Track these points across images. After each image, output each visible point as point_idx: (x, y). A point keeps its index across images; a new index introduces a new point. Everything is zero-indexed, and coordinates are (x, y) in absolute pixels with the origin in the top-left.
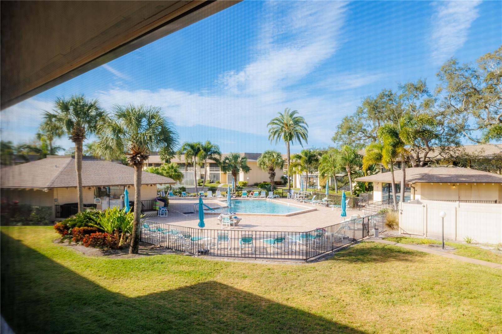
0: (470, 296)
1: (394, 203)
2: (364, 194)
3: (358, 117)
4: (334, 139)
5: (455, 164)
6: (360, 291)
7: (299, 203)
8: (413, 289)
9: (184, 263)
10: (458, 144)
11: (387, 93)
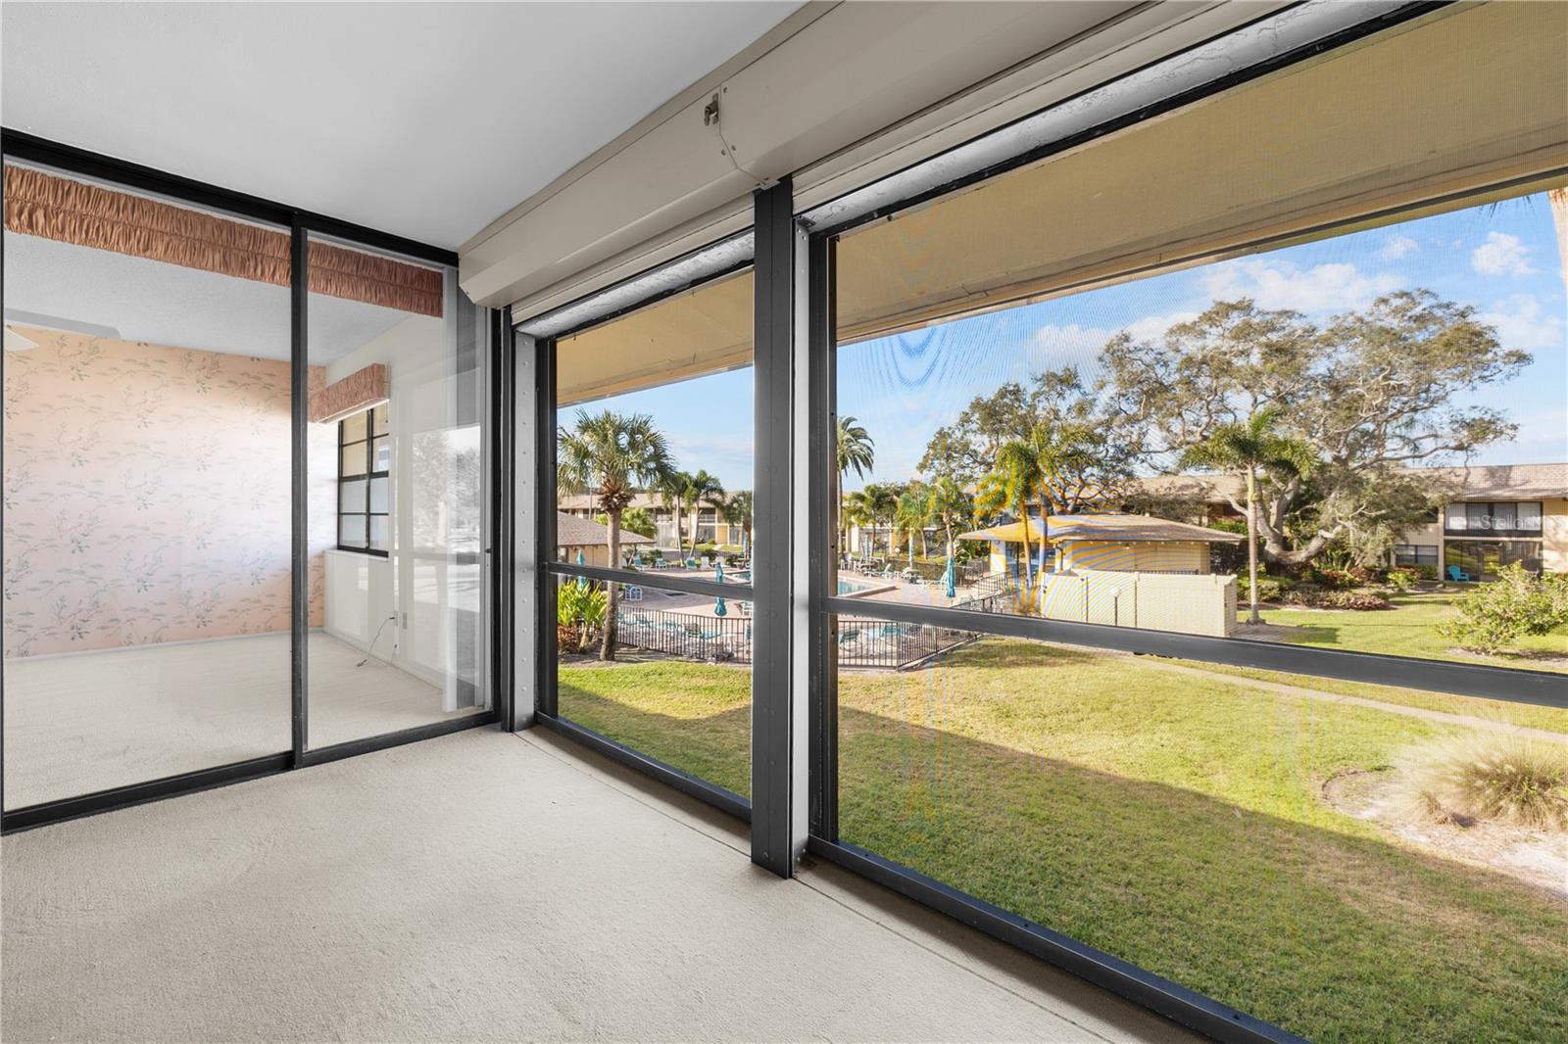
0: (1169, 718)
1: (1028, 577)
2: (974, 562)
3: (962, 429)
4: (922, 467)
5: (1126, 509)
6: (995, 713)
7: (863, 576)
8: (1078, 711)
9: (698, 673)
10: (1130, 476)
11: (1011, 388)
